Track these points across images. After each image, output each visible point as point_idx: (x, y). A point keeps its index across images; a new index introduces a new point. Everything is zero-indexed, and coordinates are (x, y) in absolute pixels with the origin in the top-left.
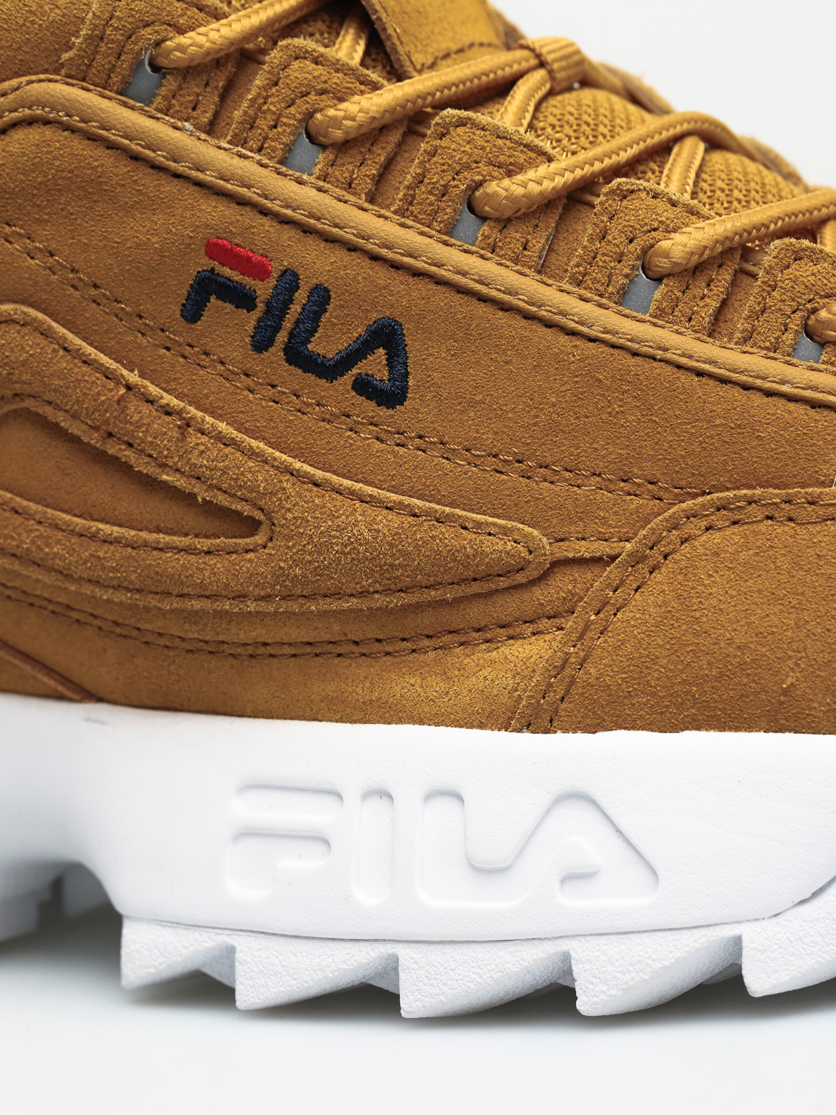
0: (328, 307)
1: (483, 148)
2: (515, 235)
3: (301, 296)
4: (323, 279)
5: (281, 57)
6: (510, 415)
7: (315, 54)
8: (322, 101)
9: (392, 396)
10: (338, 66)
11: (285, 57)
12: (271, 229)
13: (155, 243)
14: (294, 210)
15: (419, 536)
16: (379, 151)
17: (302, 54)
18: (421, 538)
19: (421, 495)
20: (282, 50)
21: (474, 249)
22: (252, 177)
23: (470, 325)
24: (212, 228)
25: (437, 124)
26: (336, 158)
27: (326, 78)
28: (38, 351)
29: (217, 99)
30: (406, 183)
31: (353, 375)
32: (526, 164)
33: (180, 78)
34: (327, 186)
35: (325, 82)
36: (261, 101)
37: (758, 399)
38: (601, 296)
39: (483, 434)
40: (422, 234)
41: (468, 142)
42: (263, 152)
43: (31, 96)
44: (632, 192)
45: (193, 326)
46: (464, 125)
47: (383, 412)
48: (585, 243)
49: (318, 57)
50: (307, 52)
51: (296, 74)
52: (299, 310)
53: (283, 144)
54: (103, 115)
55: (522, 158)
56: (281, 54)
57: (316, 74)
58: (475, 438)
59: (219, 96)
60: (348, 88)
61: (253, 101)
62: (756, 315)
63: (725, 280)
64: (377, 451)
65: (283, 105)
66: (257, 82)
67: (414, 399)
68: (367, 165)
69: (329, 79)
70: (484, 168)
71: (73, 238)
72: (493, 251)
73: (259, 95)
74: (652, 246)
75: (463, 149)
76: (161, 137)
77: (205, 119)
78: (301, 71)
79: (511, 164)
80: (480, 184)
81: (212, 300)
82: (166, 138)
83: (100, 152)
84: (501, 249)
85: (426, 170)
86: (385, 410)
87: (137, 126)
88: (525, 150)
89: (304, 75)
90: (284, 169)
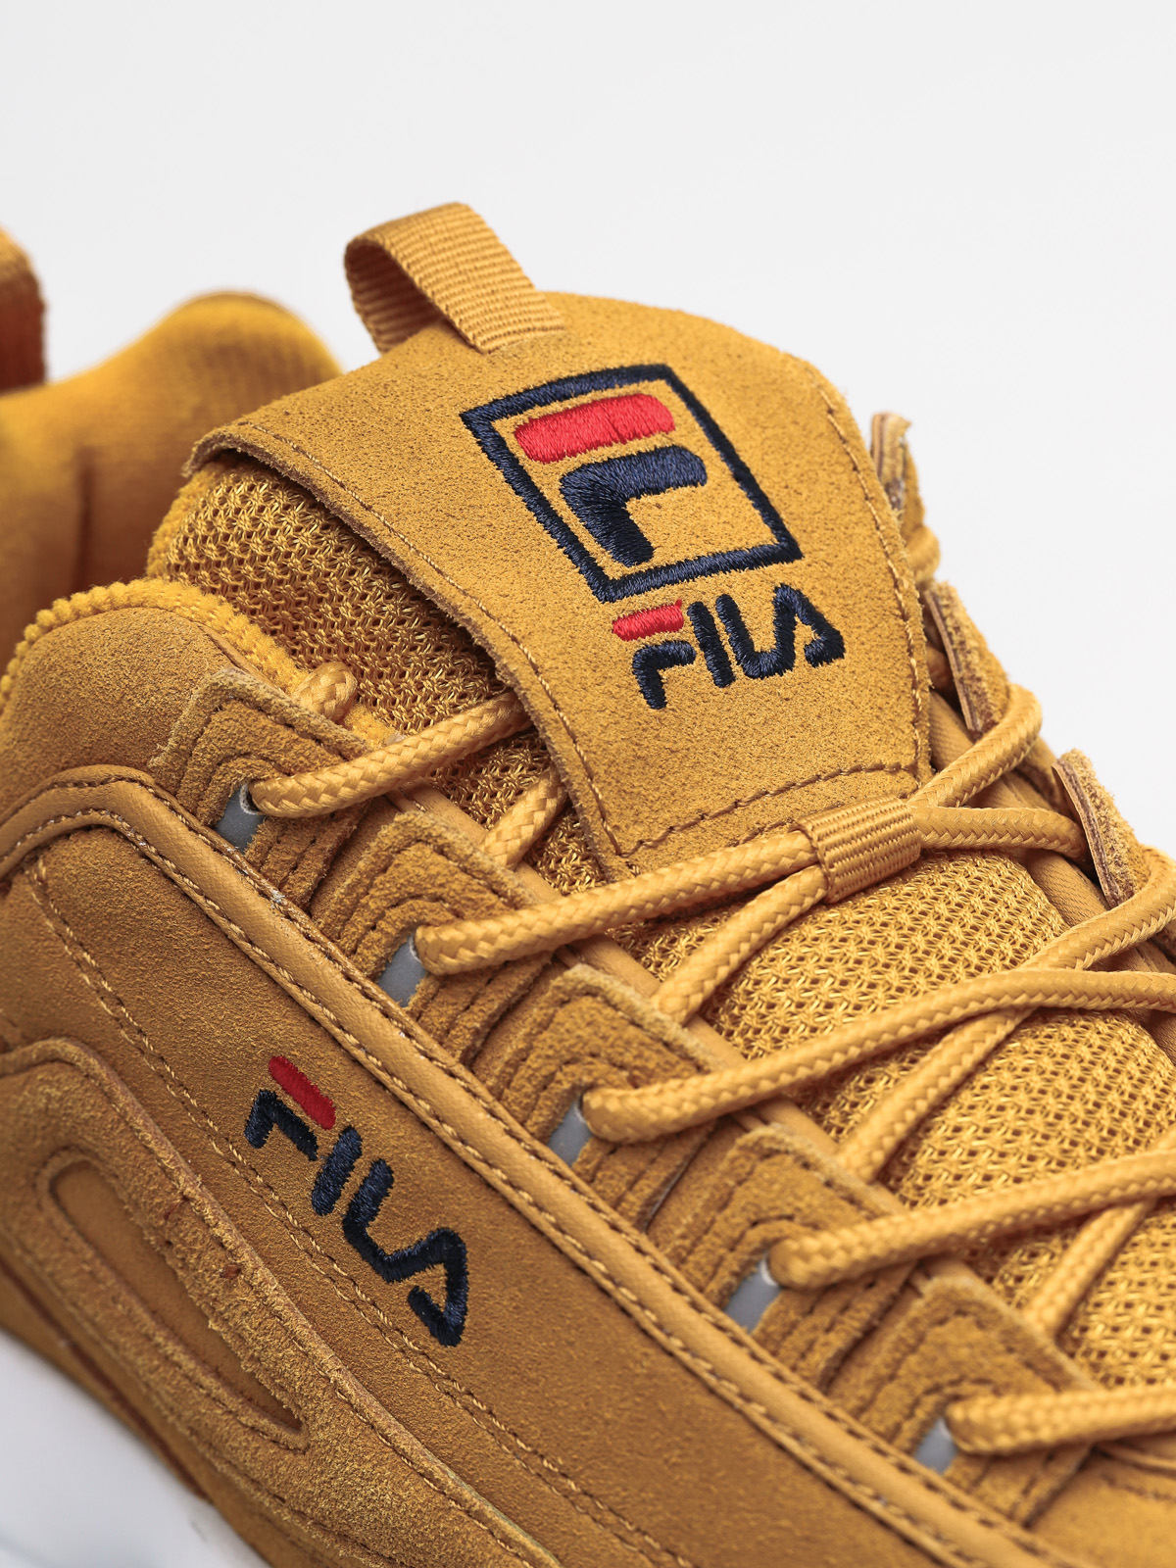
0: (389, 1190)
1: (604, 1038)
2: (620, 1168)
3: (361, 1168)
4: (386, 1155)
5: (395, 837)
6: (561, 1414)
7: (440, 842)
8: (431, 911)
9: (446, 1328)
10: (466, 865)
11: (401, 837)
12: (340, 1068)
13: (218, 1037)
14: (368, 1053)
15: (442, 1526)
16: (492, 996)
17: (423, 838)
18: (444, 1528)
19: (460, 1469)
20: (397, 828)
21: (569, 1172)
22: (328, 993)
23: (538, 1278)
24: (275, 1044)
25: (558, 988)
26: (438, 991)
27: (443, 881)
28: (100, 1115)
29: (320, 865)
30: (506, 1058)
31: (409, 1286)
32: (658, 1070)
33: (278, 828)
34: (418, 1030)
35: (442, 885)
36: (361, 890)
37: (839, 1509)
38: (701, 1290)
39: (532, 1423)
40: (510, 1133)
41: (589, 1024)
42: (355, 958)
43: (113, 799)
44: (778, 1152)
45: (255, 1151)
46: (594, 995)
47: (434, 1346)
48: (698, 1210)
49: (443, 846)
50: (430, 836)
51: (408, 866)
52: (359, 1182)
53: (376, 955)
54: (180, 856)
55: (653, 1061)
56: (396, 833)
57: (433, 870)
58: (522, 1426)
59: (326, 862)
60: (470, 899)
61: (351, 888)
62: (879, 1383)
63: (866, 1309)
64: (423, 1393)
65: (385, 904)
66: (361, 864)
67: (468, 1345)
68: (472, 1012)
69: (448, 882)
70: (601, 1067)
71: (141, 994)
72: (590, 1182)
73: (359, 882)
74: (777, 1241)
75: (579, 1032)
76: (237, 907)
77: (302, 888)
78: (417, 863)
79: (636, 1068)
80: (591, 1087)
81: (274, 1129)
82: (242, 909)
83: (173, 899)
84: (601, 1182)
85: (530, 1048)
86: (437, 1344)
87: (213, 883)
88: (664, 1049)
89: (417, 870)
90: (373, 988)
